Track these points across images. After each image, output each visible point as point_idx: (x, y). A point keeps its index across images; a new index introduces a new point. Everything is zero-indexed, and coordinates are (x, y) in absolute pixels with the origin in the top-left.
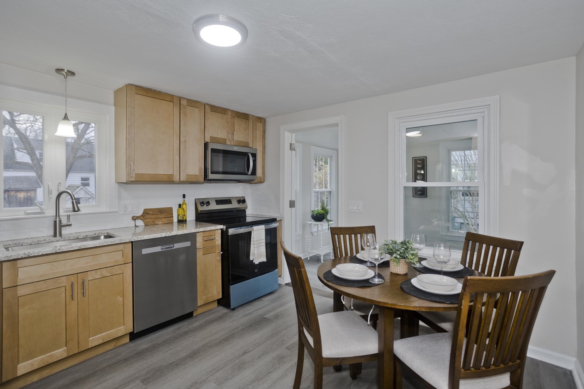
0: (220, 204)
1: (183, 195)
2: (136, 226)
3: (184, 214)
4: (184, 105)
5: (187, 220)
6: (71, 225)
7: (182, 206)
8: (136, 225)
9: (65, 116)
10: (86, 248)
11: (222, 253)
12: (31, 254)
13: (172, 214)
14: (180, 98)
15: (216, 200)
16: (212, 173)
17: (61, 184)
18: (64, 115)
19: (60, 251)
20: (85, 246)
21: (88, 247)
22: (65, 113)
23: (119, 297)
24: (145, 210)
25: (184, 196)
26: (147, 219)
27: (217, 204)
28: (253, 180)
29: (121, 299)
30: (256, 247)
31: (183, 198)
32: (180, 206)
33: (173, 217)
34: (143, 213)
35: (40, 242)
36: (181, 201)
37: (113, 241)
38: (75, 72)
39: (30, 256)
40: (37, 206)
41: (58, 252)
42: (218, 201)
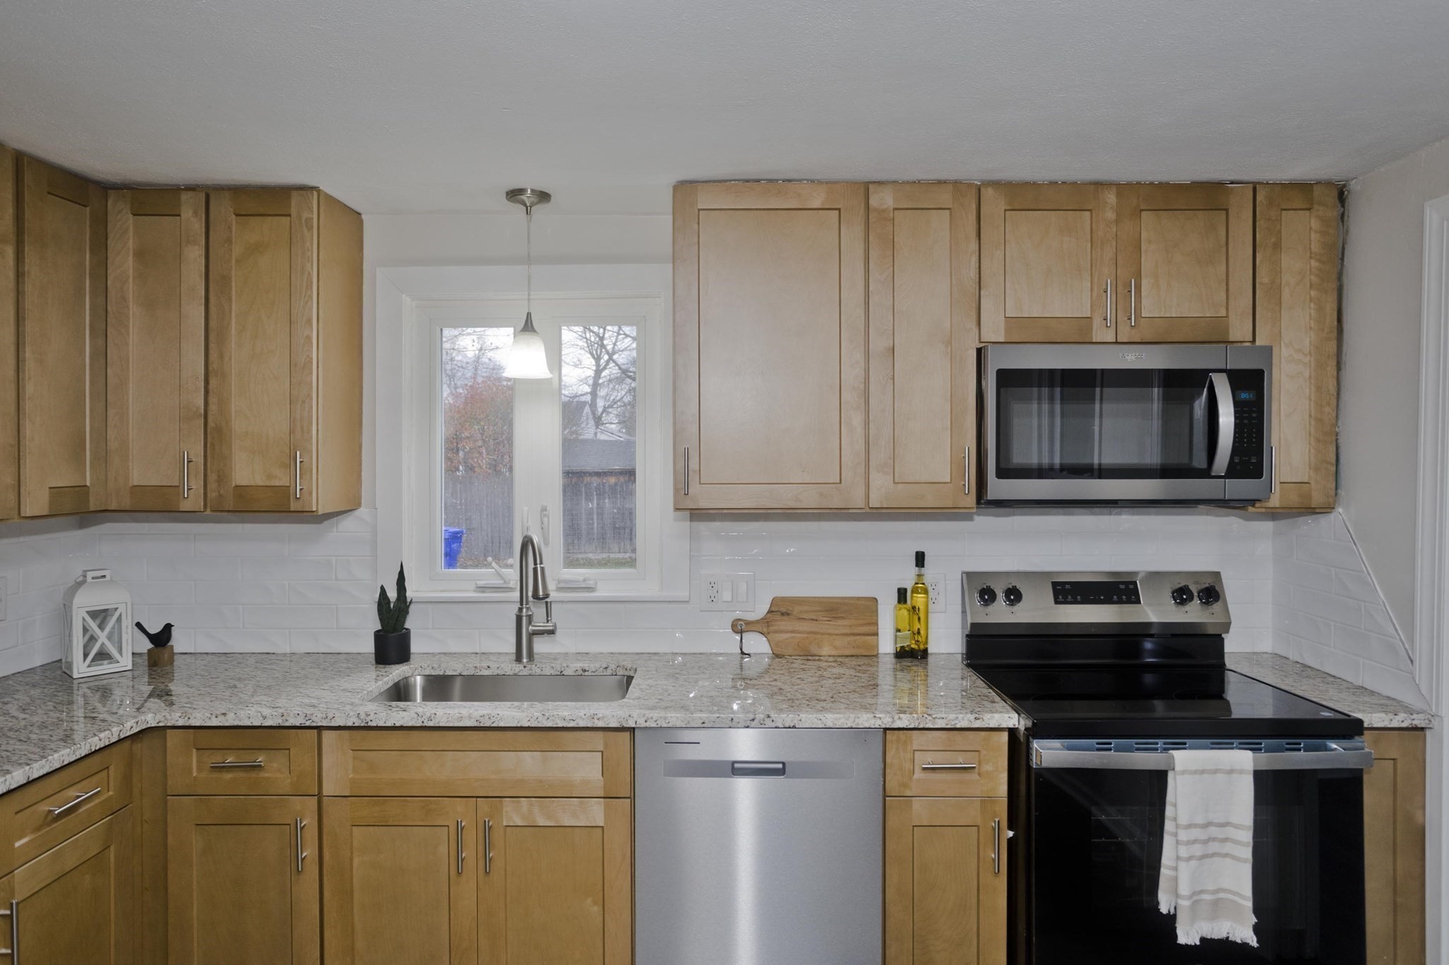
0: (1075, 602)
1: (917, 553)
2: (743, 653)
3: (919, 629)
4: (884, 211)
5: (929, 651)
6: (552, 632)
7: (912, 597)
8: (744, 650)
9: (527, 321)
10: (492, 725)
11: (1011, 834)
12: (371, 721)
13: (876, 624)
14: (866, 188)
15: (1055, 584)
16: (1003, 473)
17: (546, 510)
18: (525, 318)
19: (431, 724)
20: (492, 721)
21: (500, 725)
22: (527, 311)
23: (589, 901)
24: (775, 601)
25: (920, 559)
26: (782, 632)
27: (1057, 602)
28: (1253, 502)
29: (596, 909)
30: (1190, 859)
31: (917, 565)
32: (902, 595)
33: (876, 634)
34: (770, 612)
35: (478, 671)
36: (908, 577)
37: (567, 718)
38: (547, 192)
39: (370, 724)
40: (493, 568)
41: (427, 725)
42: (1067, 587)
